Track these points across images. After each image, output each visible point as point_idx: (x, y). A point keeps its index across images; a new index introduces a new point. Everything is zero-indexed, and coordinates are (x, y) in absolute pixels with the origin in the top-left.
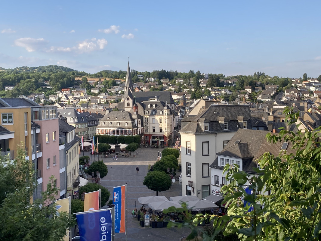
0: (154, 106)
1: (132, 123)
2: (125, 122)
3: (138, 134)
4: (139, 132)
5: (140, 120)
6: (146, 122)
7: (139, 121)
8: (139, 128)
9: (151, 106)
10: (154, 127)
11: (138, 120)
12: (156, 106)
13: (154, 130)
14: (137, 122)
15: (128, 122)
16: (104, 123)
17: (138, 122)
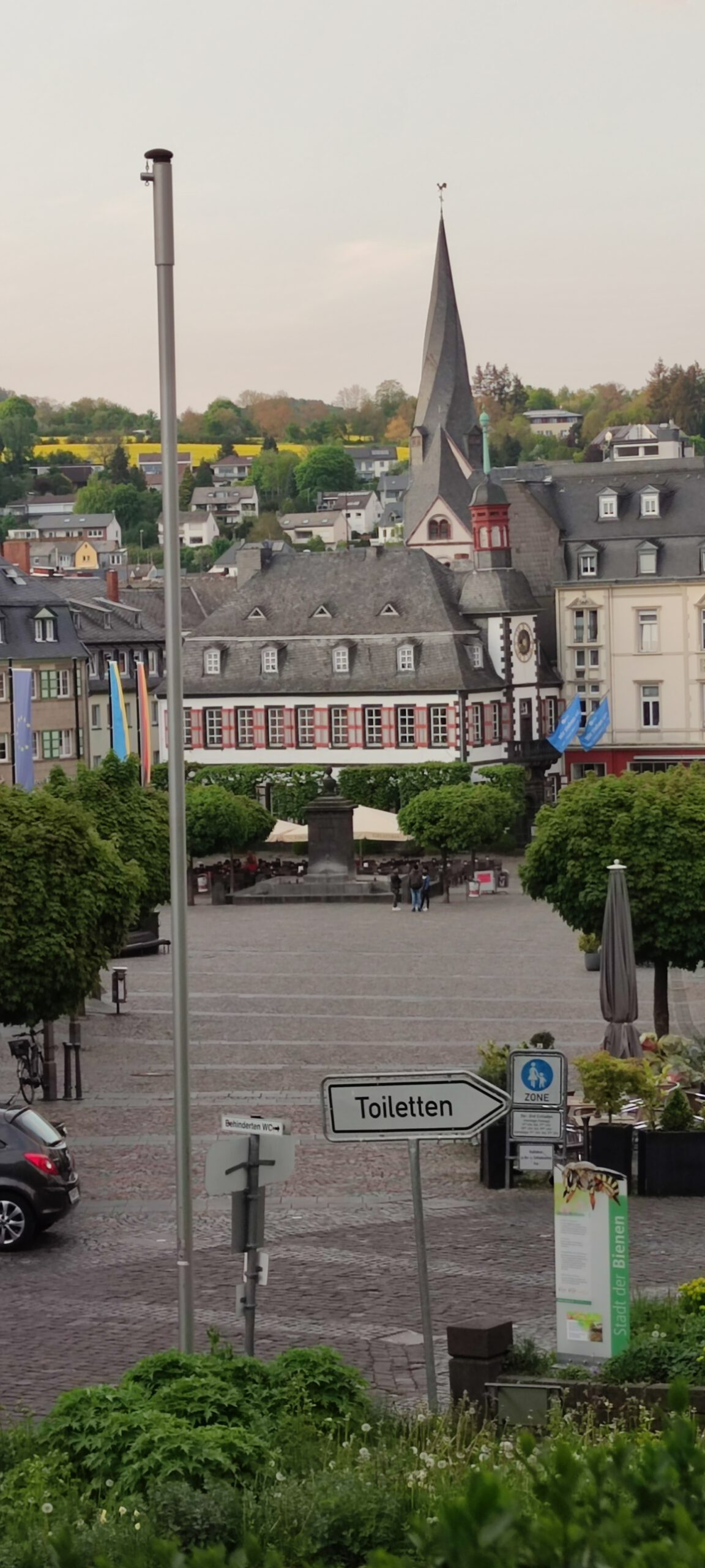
0: (650, 503)
1: (462, 645)
2: (399, 637)
3: (512, 743)
4: (517, 727)
5: (528, 622)
6: (580, 639)
7: (524, 634)
8: (518, 694)
9: (627, 502)
10: (650, 687)
11: (516, 623)
12: (667, 500)
13: (651, 713)
14: (506, 637)
15: (424, 637)
16: (225, 653)
17: (514, 637)
